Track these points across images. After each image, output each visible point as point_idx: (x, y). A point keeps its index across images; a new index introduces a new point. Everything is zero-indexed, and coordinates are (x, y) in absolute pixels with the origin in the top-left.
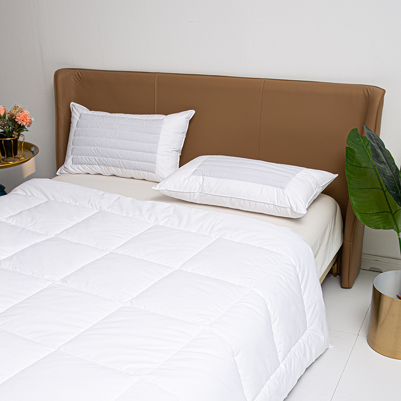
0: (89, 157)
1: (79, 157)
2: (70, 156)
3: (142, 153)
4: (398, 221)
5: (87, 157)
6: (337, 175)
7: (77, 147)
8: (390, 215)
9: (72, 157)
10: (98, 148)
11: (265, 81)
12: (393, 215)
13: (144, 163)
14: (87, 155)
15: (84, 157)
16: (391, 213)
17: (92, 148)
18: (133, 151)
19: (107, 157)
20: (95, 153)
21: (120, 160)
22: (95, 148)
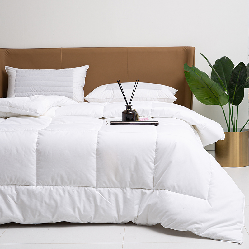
0: (28, 93)
1: (20, 93)
2: (13, 94)
3: (64, 87)
4: (220, 101)
5: (26, 93)
6: (178, 90)
7: (19, 88)
8: (215, 98)
9: (15, 94)
10: (34, 87)
11: (128, 48)
12: (217, 98)
13: (66, 93)
14: (26, 92)
15: (24, 93)
16: (216, 97)
17: (30, 87)
18: (58, 86)
19: (41, 92)
20: (32, 90)
21: (50, 93)
22: (32, 87)
